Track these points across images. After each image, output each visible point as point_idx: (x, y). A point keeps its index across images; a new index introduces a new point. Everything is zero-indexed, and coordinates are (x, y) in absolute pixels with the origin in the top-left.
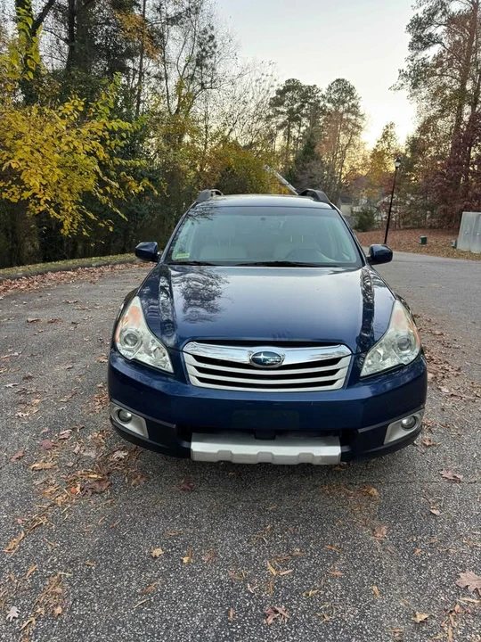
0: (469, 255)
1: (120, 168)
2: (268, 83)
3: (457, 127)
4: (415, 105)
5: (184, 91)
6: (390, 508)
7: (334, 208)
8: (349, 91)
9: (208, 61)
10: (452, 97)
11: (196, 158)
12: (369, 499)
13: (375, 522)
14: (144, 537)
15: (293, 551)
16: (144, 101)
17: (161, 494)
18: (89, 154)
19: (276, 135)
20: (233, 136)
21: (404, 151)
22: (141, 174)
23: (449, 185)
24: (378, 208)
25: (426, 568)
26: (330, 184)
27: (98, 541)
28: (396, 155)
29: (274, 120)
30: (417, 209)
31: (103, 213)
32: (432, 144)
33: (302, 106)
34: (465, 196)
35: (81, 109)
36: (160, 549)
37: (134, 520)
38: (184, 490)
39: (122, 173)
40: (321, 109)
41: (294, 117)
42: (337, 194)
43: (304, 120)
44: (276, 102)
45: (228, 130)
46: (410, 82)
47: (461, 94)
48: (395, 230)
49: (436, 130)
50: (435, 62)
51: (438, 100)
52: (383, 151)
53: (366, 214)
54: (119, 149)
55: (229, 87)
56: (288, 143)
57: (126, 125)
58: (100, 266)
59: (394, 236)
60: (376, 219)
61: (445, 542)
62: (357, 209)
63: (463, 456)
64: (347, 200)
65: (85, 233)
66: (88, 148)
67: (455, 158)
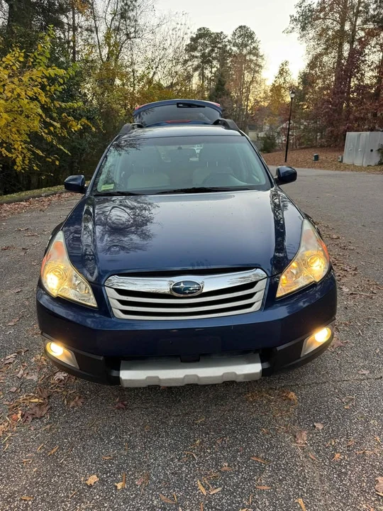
0: (353, 168)
1: (60, 110)
2: (182, 31)
3: (339, 62)
4: (305, 45)
5: (112, 41)
6: (309, 412)
7: (243, 135)
8: (250, 36)
9: (130, 14)
10: (334, 37)
11: (126, 98)
12: (288, 403)
13: (296, 428)
14: (80, 463)
15: (222, 467)
16: (78, 52)
17: (98, 414)
18: (32, 99)
19: (192, 76)
20: (156, 78)
21: (297, 85)
22: (80, 115)
23: (335, 111)
24: (279, 133)
25: (346, 474)
26: (239, 115)
27: (36, 471)
28: (290, 87)
29: (190, 63)
30: (309, 132)
31: (50, 150)
32: (319, 77)
33: (213, 51)
34: (348, 119)
35: (22, 59)
36: (95, 476)
37: (72, 445)
38: (119, 408)
39: (63, 115)
40: (228, 52)
41: (206, 60)
42: (245, 122)
43: (215, 63)
44: (191, 48)
45: (152, 73)
46: (299, 26)
47: (341, 34)
48: (293, 150)
49: (322, 66)
50: (319, 8)
51: (323, 41)
52: (280, 85)
53: (269, 138)
54: (58, 93)
55: (150, 36)
56: (203, 82)
57: (62, 72)
58: (48, 196)
59: (293, 155)
60: (277, 142)
61: (361, 444)
62: (262, 135)
63: (368, 352)
64: (253, 128)
65: (35, 168)
66: (30, 93)
67: (337, 88)
